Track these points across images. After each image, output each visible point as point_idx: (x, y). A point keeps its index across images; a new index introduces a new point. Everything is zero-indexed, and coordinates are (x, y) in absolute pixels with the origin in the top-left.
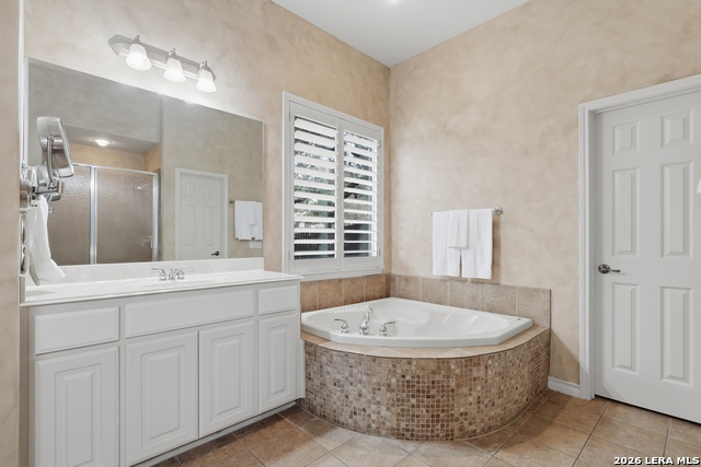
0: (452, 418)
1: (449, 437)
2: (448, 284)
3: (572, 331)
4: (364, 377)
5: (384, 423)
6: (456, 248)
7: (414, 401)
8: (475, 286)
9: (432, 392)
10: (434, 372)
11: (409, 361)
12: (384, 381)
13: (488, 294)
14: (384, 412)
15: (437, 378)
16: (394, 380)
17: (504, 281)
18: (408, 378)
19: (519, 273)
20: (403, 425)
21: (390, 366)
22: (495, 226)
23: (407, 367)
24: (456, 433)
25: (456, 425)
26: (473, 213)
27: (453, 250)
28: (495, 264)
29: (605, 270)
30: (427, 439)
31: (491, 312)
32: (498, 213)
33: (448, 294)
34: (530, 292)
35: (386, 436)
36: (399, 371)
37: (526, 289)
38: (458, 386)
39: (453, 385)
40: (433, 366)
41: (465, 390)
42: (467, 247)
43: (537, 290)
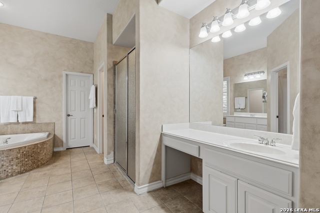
0: (39, 161)
1: (38, 167)
2: (9, 126)
3: (61, 133)
4: (5, 158)
5: (15, 171)
6: (15, 111)
7: (27, 160)
8: (24, 125)
9: (33, 155)
10: (33, 149)
11: (25, 147)
12: (15, 156)
13: (30, 127)
14: (15, 167)
15: (34, 150)
16: (19, 155)
17: (37, 121)
18: (24, 153)
19: (43, 118)
20: (23, 169)
21: (18, 151)
22: (34, 103)
23: (24, 149)
24: (40, 165)
25: (40, 163)
26: (24, 98)
27: (14, 112)
28: (34, 116)
29: (69, 115)
30: (31, 170)
31: (32, 133)
32: (35, 98)
33: (9, 130)
34: (48, 124)
35: (16, 175)
36: (21, 151)
37: (47, 123)
38: (40, 151)
39: (39, 151)
40: (33, 147)
41: (42, 152)
42: (22, 110)
43: (50, 123)
